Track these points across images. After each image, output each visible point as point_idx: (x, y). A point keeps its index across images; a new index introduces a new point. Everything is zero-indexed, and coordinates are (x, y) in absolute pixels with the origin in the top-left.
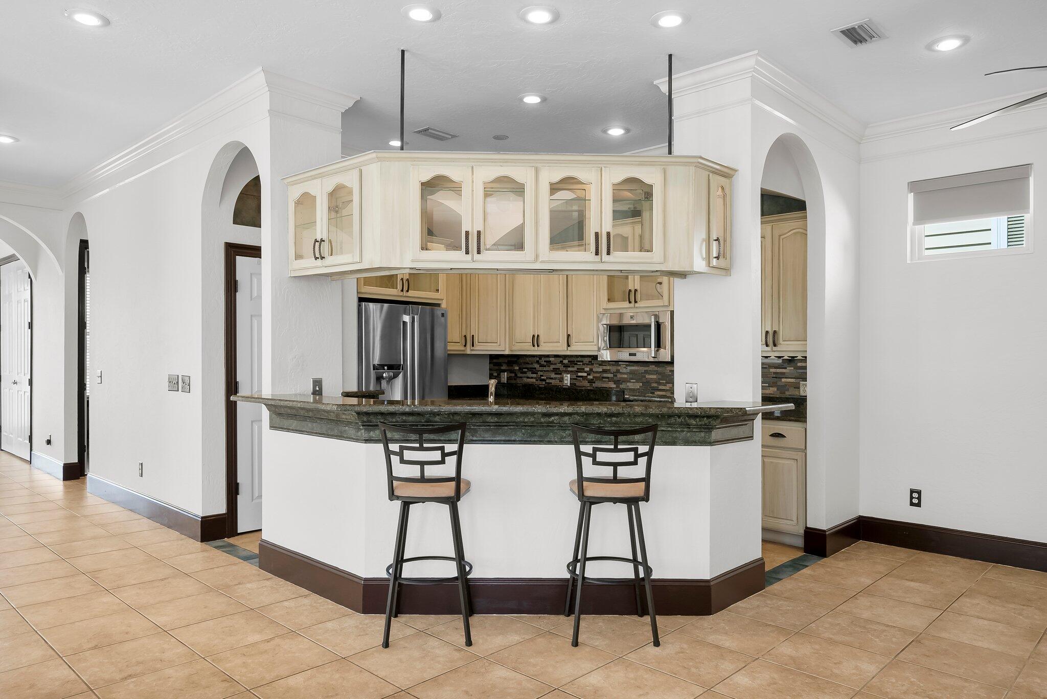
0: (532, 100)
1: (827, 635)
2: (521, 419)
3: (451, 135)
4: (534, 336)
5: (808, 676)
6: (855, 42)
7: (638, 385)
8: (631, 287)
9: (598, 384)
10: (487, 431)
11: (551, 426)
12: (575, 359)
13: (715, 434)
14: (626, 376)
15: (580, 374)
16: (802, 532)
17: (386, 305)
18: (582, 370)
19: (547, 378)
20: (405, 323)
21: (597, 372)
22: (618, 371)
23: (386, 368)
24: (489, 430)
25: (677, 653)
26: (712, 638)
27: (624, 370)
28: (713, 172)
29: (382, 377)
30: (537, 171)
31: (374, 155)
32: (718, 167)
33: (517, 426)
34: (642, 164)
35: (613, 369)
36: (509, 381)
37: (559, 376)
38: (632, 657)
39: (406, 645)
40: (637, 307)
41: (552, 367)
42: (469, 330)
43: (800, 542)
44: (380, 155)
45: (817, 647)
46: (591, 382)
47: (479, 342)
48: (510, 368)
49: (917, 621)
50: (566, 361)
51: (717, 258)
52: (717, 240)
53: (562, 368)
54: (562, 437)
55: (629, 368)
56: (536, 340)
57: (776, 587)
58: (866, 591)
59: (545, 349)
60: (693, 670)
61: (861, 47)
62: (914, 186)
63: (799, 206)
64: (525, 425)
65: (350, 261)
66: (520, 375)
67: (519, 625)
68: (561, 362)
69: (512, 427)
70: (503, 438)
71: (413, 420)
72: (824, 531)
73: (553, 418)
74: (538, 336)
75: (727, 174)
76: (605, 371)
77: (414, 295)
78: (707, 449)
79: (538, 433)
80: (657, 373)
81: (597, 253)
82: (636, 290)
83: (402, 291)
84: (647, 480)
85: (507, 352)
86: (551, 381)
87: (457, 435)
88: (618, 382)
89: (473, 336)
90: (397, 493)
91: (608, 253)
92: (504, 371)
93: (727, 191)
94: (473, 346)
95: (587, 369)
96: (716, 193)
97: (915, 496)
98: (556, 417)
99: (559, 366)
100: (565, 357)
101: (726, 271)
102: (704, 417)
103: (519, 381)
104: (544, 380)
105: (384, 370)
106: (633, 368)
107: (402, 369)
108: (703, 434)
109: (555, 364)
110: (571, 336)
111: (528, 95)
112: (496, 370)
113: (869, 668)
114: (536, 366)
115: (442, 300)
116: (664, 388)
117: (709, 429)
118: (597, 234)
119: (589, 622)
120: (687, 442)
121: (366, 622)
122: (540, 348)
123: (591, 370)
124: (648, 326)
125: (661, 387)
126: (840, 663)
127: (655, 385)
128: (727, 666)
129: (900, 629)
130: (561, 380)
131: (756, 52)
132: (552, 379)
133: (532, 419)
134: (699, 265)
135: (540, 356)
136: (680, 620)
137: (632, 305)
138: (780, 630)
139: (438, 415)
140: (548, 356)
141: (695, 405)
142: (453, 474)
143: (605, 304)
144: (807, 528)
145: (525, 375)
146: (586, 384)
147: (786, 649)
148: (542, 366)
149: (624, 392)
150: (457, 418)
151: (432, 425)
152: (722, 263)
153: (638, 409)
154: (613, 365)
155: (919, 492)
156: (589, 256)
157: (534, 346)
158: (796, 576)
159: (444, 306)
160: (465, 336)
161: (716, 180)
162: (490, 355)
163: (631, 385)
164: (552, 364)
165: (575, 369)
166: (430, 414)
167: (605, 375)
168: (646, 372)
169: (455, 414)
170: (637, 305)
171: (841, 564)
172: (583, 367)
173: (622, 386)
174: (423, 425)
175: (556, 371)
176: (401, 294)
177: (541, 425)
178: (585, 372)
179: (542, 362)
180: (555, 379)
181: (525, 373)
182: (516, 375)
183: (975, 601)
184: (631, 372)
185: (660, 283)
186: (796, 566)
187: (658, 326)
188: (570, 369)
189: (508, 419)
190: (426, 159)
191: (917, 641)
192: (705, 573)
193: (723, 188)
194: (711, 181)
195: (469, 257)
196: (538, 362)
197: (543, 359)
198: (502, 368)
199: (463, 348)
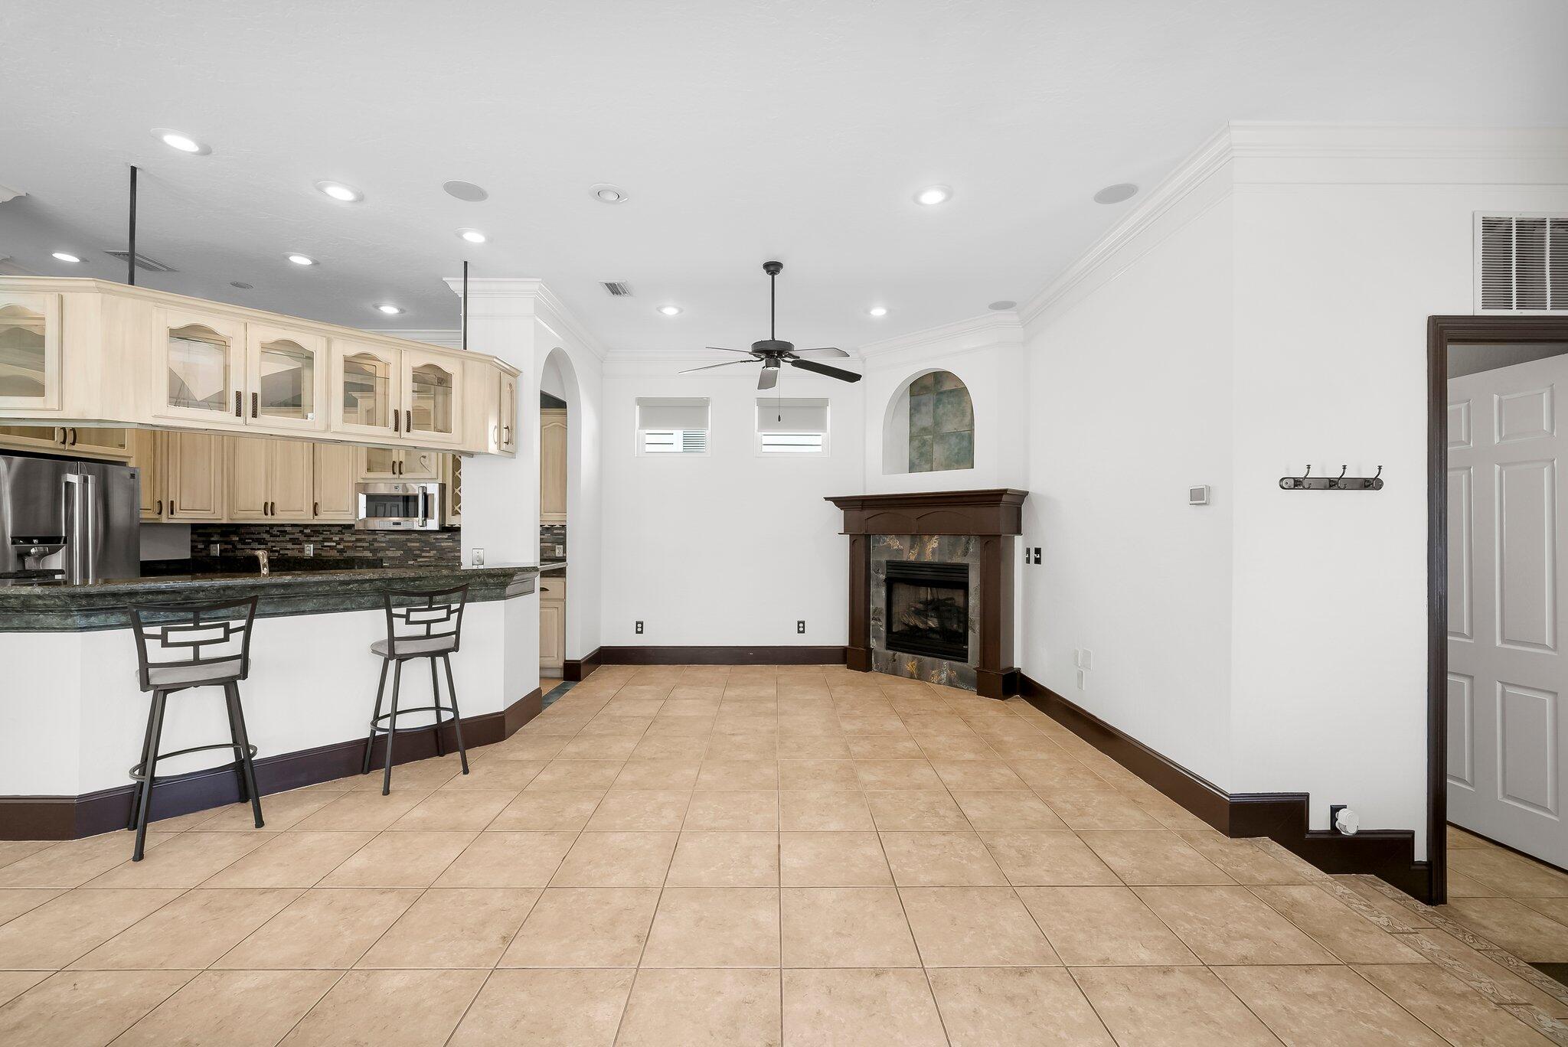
0: (300, 260)
1: (597, 732)
2: (314, 589)
3: (167, 268)
4: (266, 504)
5: (592, 761)
6: (613, 293)
7: (399, 553)
8: (395, 458)
9: (349, 554)
10: (268, 603)
11: (348, 594)
12: (321, 529)
13: (509, 590)
14: (384, 545)
15: (326, 544)
16: (561, 664)
17: (17, 460)
18: (331, 540)
19: (281, 549)
20: (69, 485)
21: (349, 542)
22: (375, 540)
23: (35, 541)
24: (273, 602)
25: (485, 774)
26: (511, 756)
27: (383, 539)
28: (504, 371)
29: (29, 554)
30: (329, 342)
31: (93, 284)
32: (508, 367)
33: (308, 596)
34: (442, 354)
35: (370, 538)
36: (224, 554)
37: (298, 546)
38: (447, 787)
39: (170, 850)
40: (402, 479)
41: (288, 537)
42: (165, 495)
43: (559, 673)
44: (102, 285)
45: (592, 741)
46: (341, 551)
47: (181, 510)
48: (225, 539)
49: (651, 710)
50: (307, 531)
51: (507, 443)
52: (507, 428)
53: (302, 538)
54: (361, 603)
55: (388, 537)
56: (269, 508)
57: (549, 709)
58: (614, 698)
59: (281, 517)
60: (505, 781)
61: (617, 297)
62: (641, 401)
63: (561, 405)
64: (318, 595)
65: (41, 406)
66: (240, 546)
67: (313, 794)
68: (301, 532)
69: (301, 598)
70: (290, 610)
71: (164, 599)
72: (579, 661)
73: (352, 586)
74: (273, 504)
75: (514, 373)
76: (358, 540)
77: (82, 449)
78: (502, 602)
79: (330, 602)
80: (419, 541)
81: (396, 429)
82: (401, 463)
83: (64, 442)
84: (457, 633)
85: (224, 521)
86: (286, 552)
87: (245, 610)
88: (374, 551)
89: (172, 502)
90: (153, 682)
91: (408, 430)
92: (215, 542)
93: (513, 386)
94: (172, 513)
95: (336, 538)
96: (506, 389)
97: (640, 627)
98: (356, 585)
99: (297, 536)
100: (306, 526)
101: (512, 454)
102: (500, 576)
103: (238, 553)
104: (276, 551)
105: (33, 543)
106: (393, 537)
107: (65, 542)
108: (498, 591)
109: (293, 534)
110: (319, 504)
111: (295, 255)
112: (203, 542)
113: (630, 745)
114: (266, 536)
115: (130, 457)
116: (428, 554)
117: (504, 585)
118: (396, 412)
119: (399, 772)
120: (485, 599)
121: (87, 846)
122: (275, 517)
123: (341, 540)
124: (416, 497)
125: (424, 554)
126: (611, 747)
127: (418, 552)
128: (531, 772)
129: (642, 717)
130: (302, 550)
131: (540, 280)
132: (289, 549)
133: (327, 588)
134: (493, 448)
135: (272, 526)
136: (478, 749)
137: (396, 476)
138: (563, 737)
139: (203, 591)
140: (283, 525)
141: (481, 567)
142: (239, 652)
143: (363, 473)
144: (565, 661)
145: (248, 546)
146: (334, 553)
147: (571, 749)
148: (272, 536)
149: (382, 560)
150: (230, 592)
151: (192, 603)
152: (510, 447)
153: (445, 572)
154: (369, 534)
155: (642, 623)
156: (389, 431)
157: (266, 514)
158: (562, 698)
159: (132, 464)
160: (160, 502)
161: (506, 378)
162: (192, 524)
163: (390, 554)
164: (288, 534)
165: (320, 538)
166: (191, 590)
167: (359, 544)
168: (408, 540)
169: (228, 588)
170: (401, 476)
171: (593, 684)
172: (331, 536)
173: (379, 555)
174: (179, 604)
175: (294, 541)
176: (62, 447)
177: (337, 594)
178: (334, 542)
179: (275, 531)
180: (293, 549)
181: (249, 544)
182: (234, 547)
183: (682, 690)
184: (390, 541)
185: (424, 457)
186: (560, 691)
187: (426, 497)
188: (312, 539)
189: (298, 590)
190: (179, 304)
191: (654, 721)
192: (500, 707)
193: (510, 385)
194: (503, 381)
195: (240, 420)
196: (267, 532)
197: (275, 529)
198: (213, 539)
199: (157, 517)
